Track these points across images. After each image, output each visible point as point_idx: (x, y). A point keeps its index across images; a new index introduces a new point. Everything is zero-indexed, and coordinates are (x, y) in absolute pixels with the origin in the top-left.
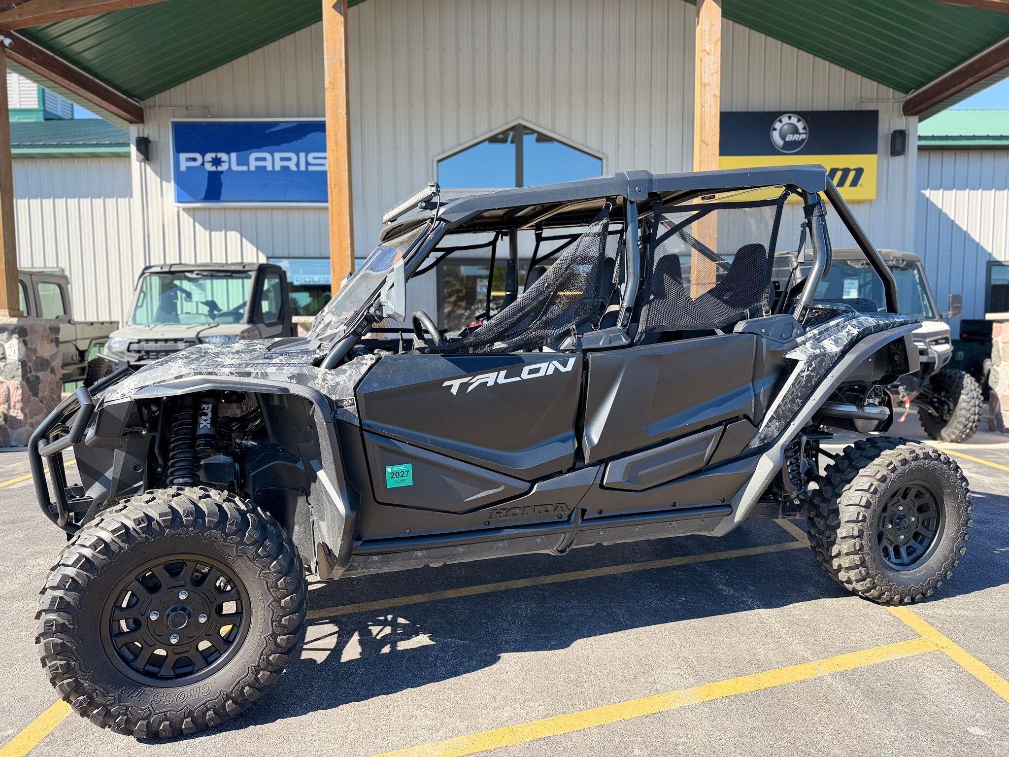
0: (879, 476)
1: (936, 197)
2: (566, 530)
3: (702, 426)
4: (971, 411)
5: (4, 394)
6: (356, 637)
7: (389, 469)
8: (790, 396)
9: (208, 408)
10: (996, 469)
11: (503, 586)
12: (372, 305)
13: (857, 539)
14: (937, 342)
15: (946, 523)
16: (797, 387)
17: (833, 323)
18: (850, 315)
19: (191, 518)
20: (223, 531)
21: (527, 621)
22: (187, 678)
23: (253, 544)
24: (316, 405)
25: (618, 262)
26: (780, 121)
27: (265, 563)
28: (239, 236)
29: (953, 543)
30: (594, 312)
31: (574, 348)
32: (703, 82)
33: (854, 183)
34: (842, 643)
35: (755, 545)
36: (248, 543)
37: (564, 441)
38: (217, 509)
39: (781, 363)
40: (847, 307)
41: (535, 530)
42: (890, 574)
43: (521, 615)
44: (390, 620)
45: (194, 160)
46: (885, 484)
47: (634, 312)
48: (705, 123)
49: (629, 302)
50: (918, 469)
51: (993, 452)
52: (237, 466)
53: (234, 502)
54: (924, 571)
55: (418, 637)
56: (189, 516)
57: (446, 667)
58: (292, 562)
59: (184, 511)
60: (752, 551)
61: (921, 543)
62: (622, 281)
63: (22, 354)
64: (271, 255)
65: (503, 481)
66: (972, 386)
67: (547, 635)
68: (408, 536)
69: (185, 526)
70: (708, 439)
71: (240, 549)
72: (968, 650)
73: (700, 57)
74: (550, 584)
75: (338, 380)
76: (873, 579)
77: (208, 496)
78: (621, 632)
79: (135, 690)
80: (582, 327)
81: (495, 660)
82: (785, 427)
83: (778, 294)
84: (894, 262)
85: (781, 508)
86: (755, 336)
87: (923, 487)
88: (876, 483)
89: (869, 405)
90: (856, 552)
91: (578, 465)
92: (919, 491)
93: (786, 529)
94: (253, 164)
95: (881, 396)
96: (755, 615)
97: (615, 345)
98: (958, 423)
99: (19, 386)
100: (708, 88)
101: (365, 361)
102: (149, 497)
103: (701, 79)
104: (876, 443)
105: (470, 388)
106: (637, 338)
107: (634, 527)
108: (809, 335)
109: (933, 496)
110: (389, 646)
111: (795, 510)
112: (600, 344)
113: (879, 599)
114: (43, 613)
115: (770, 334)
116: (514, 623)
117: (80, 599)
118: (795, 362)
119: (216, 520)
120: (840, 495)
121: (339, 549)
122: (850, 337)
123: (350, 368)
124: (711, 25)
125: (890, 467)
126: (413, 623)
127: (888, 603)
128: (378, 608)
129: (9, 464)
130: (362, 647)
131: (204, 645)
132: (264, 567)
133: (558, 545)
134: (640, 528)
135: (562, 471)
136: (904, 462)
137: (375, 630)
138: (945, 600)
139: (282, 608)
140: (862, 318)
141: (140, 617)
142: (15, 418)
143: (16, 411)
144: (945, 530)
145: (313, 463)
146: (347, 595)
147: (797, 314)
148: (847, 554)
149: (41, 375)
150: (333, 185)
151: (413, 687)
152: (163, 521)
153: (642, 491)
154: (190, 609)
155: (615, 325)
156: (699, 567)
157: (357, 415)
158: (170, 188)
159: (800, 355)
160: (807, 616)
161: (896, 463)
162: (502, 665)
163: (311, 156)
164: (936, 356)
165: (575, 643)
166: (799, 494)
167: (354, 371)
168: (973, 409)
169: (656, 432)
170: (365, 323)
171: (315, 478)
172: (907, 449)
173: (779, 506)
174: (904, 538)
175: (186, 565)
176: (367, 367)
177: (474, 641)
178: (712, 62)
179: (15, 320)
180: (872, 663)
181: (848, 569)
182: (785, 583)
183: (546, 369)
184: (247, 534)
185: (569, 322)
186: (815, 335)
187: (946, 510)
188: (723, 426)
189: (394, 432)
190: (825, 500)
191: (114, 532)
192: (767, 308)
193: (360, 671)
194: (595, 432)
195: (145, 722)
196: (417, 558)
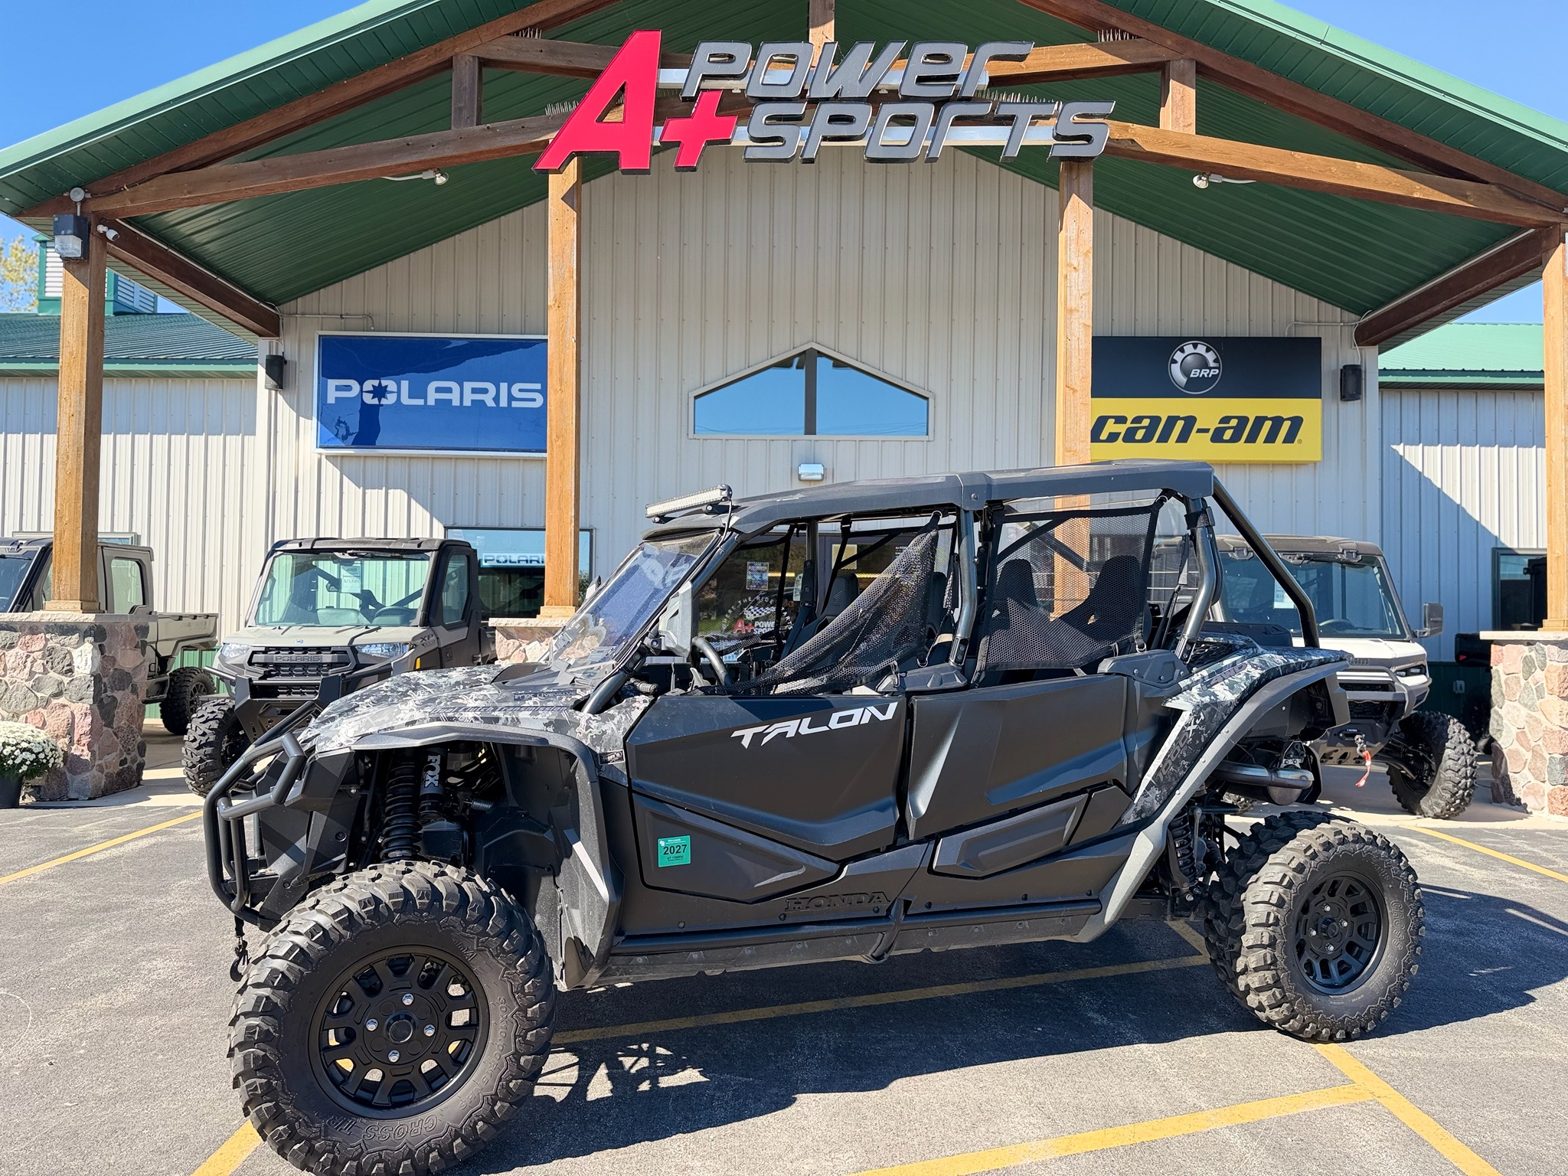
0: (1294, 865)
1: (1413, 454)
2: (885, 929)
3: (1060, 794)
4: (1460, 773)
5: (66, 722)
6: (603, 1071)
7: (662, 843)
8: (1172, 757)
9: (435, 760)
10: (1494, 858)
11: (795, 1009)
12: (647, 635)
13: (1269, 950)
14: (1408, 673)
15: (1390, 930)
16: (1182, 745)
17: (1227, 662)
18: (1251, 651)
19: (426, 901)
20: (463, 919)
21: (830, 1055)
22: (407, 1107)
23: (498, 935)
24: (579, 761)
25: (950, 582)
26: (1182, 350)
27: (511, 960)
28: (405, 496)
29: (1400, 958)
30: (920, 644)
31: (895, 690)
32: (1069, 307)
33: (1290, 438)
34: (1248, 1088)
35: (1142, 960)
36: (492, 934)
37: (882, 809)
38: (457, 890)
39: (1160, 713)
40: (1246, 641)
41: (844, 927)
42: (1315, 998)
43: (821, 1048)
44: (645, 1049)
45: (348, 388)
46: (1302, 876)
47: (971, 645)
48: (1071, 362)
49: (965, 632)
50: (1346, 856)
51: (1493, 833)
52: (466, 836)
53: (474, 881)
54: (1362, 996)
55: (686, 1072)
56: (423, 898)
57: (725, 1109)
58: (541, 960)
59: (418, 892)
60: (1136, 968)
61: (1357, 957)
62: (955, 605)
63: (97, 665)
64: (450, 524)
65: (804, 861)
66: (1461, 737)
67: (857, 1072)
68: (682, 931)
69: (418, 911)
70: (1068, 811)
71: (483, 942)
72: (1413, 1100)
73: (1065, 273)
74: (859, 1007)
75: (604, 728)
76: (1292, 1005)
77: (443, 874)
78: (955, 1070)
79: (345, 1121)
80: (905, 663)
81: (789, 1102)
82: (1168, 796)
83: (1157, 621)
84: (1344, 557)
85: (1169, 906)
86: (1125, 678)
87: (1357, 880)
88: (1290, 874)
89: (1288, 768)
90: (1267, 967)
91: (901, 841)
92: (1351, 885)
93: (1186, 938)
94: (432, 397)
95: (1302, 755)
96: (1135, 1051)
97: (947, 687)
98: (1443, 789)
99: (89, 711)
100: (1075, 315)
101: (636, 704)
102: (374, 873)
103: (1066, 302)
104: (1292, 819)
105: (766, 740)
106: (974, 678)
107: (973, 926)
108: (1196, 677)
109: (1370, 893)
110: (648, 1082)
111: (1188, 910)
112: (929, 685)
113: (1302, 1033)
114: (242, 1017)
115: (1145, 676)
116: (813, 1057)
117: (290, 1000)
118: (1178, 713)
119: (456, 904)
120: (1245, 890)
121: (597, 946)
122: (1250, 681)
123: (619, 713)
124: (1080, 232)
125: (1308, 853)
126: (677, 1054)
127: (1315, 1039)
128: (627, 1034)
129: (76, 826)
130: (613, 1082)
131: (428, 1065)
132: (510, 965)
133: (874, 949)
134: (980, 929)
135: (879, 849)
136: (1327, 846)
137: (627, 1062)
138: (1393, 1037)
139: (529, 1019)
140: (1267, 656)
141: (355, 1027)
142: (78, 757)
143: (81, 748)
144: (1389, 940)
145: (569, 833)
146: (585, 1016)
147: (1179, 650)
148: (1256, 970)
149: (118, 695)
150: (554, 437)
151: (684, 1133)
152: (394, 904)
153: (983, 878)
154: (414, 1017)
155: (947, 661)
156: (1062, 987)
157: (625, 773)
158: (310, 427)
159: (1185, 703)
160: (1204, 1055)
161: (1316, 847)
162: (799, 1109)
163: (516, 387)
164: (1406, 692)
165: (894, 1083)
166: (1194, 887)
167: (624, 717)
168: (1464, 769)
169: (1001, 801)
170: (638, 657)
171: (569, 852)
172: (1332, 829)
173: (1167, 904)
174: (1335, 950)
175: (413, 960)
176: (640, 712)
177: (760, 1078)
178: (1081, 279)
179: (91, 617)
180: (1284, 1114)
181: (1259, 990)
182: (1179, 1010)
183: (860, 716)
184: (491, 922)
185: (890, 655)
186: (1203, 678)
187: (1389, 912)
188: (1087, 795)
189: (670, 794)
190: (1227, 896)
191: (335, 916)
192: (1141, 641)
193: (614, 1113)
194: (922, 799)
195: (355, 1163)
196: (692, 961)
